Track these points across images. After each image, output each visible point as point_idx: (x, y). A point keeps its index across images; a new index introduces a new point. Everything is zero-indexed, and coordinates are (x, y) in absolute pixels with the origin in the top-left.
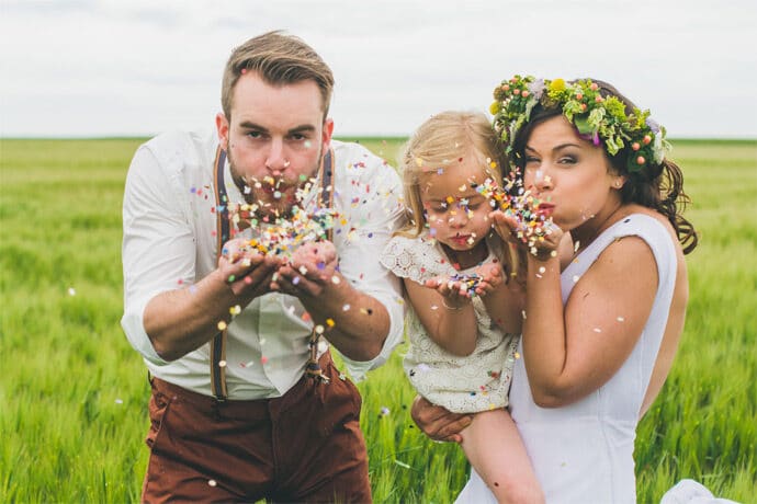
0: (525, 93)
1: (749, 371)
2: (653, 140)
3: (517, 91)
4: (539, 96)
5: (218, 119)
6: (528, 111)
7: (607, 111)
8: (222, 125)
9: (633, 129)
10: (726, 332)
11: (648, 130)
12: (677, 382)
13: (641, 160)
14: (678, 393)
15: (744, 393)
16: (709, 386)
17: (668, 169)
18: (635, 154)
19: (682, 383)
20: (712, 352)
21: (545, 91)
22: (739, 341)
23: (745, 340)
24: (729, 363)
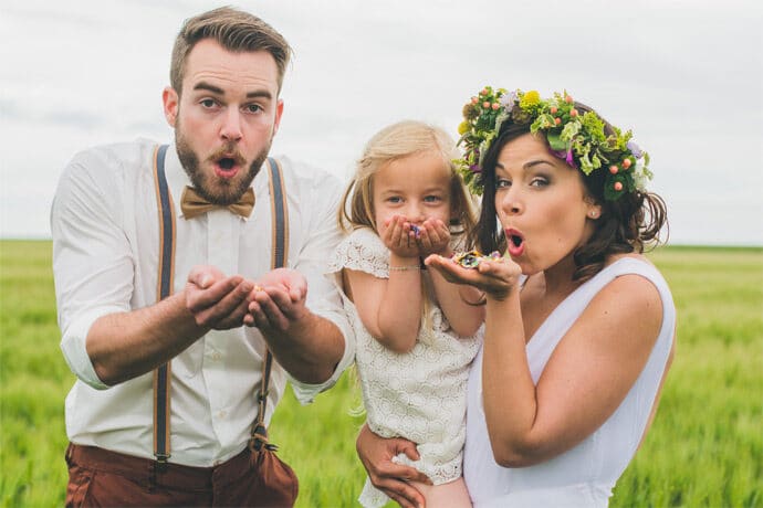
0: (495, 105)
1: (723, 469)
2: (633, 165)
3: (487, 104)
4: (510, 109)
5: (166, 94)
6: (498, 126)
7: (583, 126)
8: (170, 99)
9: (612, 149)
10: (697, 429)
11: (629, 153)
12: (647, 480)
13: (619, 185)
14: (648, 492)
15: (720, 493)
16: (681, 485)
17: (650, 201)
18: (613, 178)
19: (653, 481)
20: (683, 450)
21: (517, 103)
22: (712, 438)
23: (717, 438)
24: (702, 460)
